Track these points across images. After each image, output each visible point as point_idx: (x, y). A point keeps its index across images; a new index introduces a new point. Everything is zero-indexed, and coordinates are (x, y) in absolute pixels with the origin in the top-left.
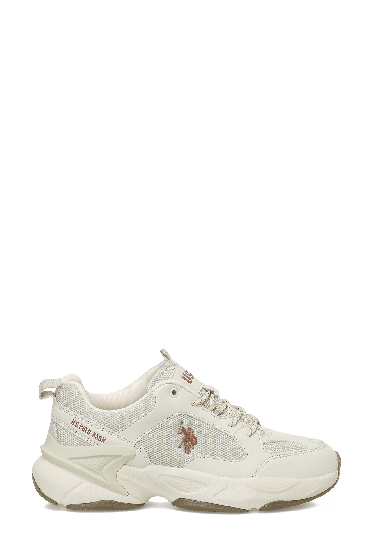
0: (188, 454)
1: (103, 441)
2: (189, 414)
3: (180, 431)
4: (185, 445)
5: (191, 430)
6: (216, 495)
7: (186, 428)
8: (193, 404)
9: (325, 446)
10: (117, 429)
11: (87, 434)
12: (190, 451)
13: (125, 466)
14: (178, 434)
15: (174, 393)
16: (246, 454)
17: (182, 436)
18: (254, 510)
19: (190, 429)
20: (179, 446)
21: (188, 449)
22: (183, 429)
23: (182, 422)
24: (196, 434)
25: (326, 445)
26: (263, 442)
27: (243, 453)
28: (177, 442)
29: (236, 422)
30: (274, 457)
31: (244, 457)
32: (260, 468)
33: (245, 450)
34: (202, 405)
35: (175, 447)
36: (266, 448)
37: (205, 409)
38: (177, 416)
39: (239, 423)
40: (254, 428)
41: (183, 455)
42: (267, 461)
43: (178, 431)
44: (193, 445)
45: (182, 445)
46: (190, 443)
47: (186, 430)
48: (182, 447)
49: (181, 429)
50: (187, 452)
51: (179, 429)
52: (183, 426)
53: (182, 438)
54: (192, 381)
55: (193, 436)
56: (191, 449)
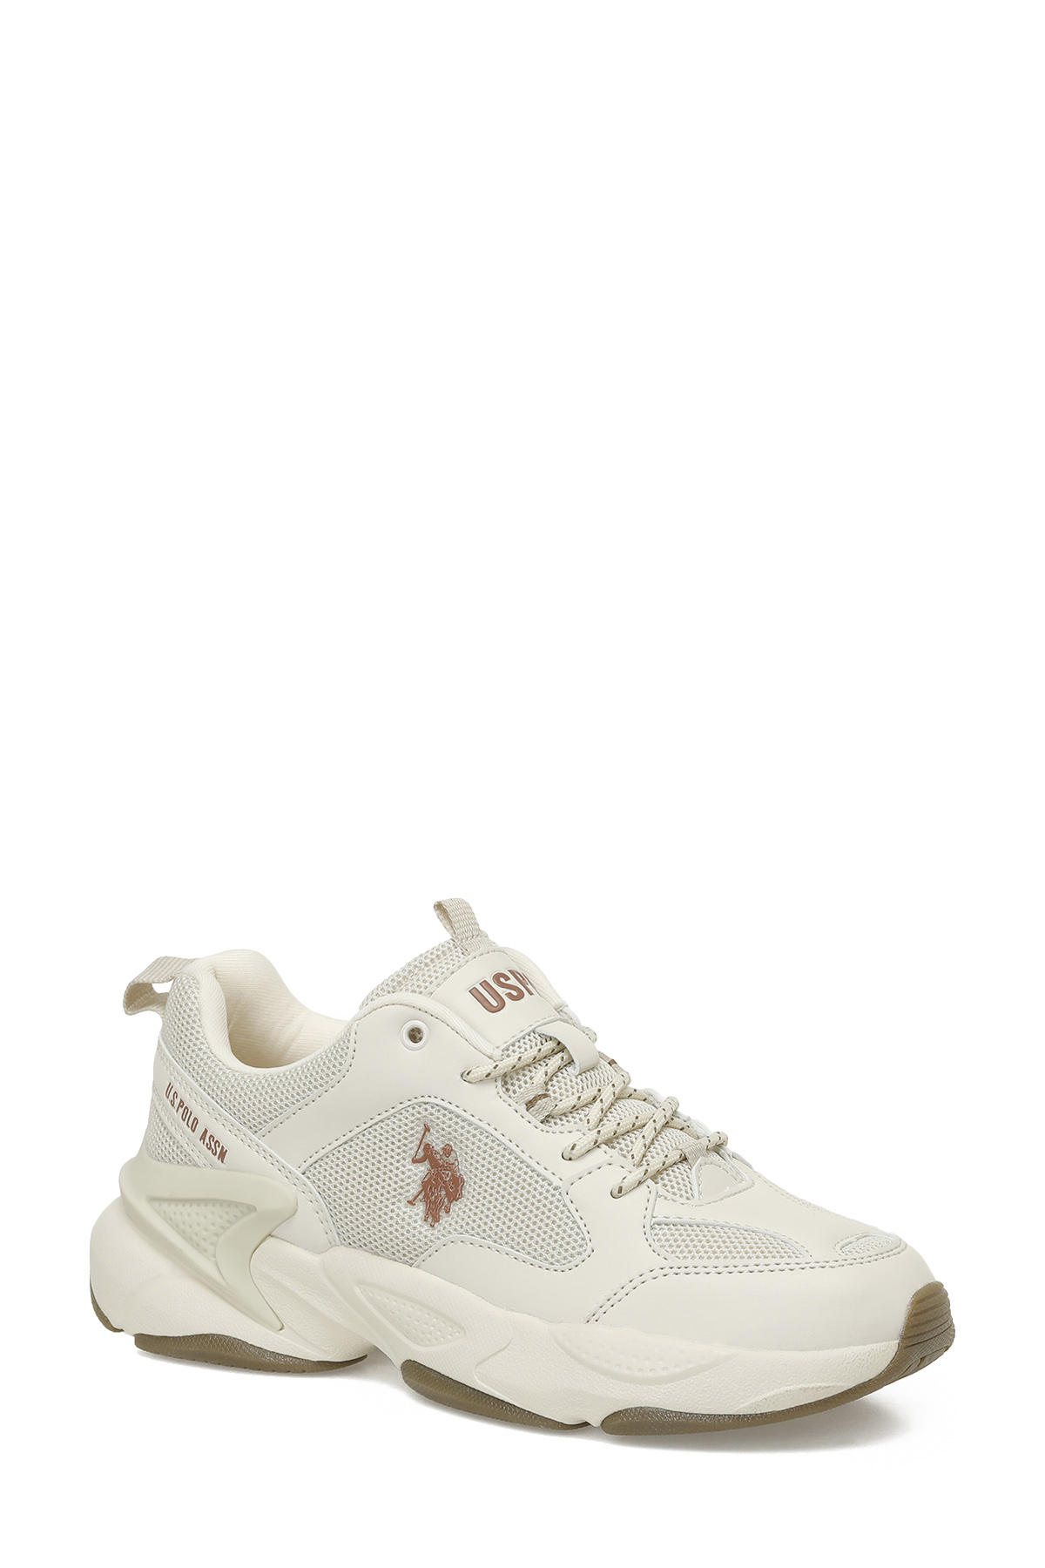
0: (432, 1226)
1: (222, 1155)
2: (448, 1106)
3: (421, 1154)
4: (427, 1199)
5: (453, 1154)
6: (481, 1362)
7: (438, 1147)
8: (465, 1075)
9: (899, 1249)
10: (257, 1124)
11: (189, 1130)
12: (436, 1219)
13: (270, 1240)
14: (414, 1161)
15: (415, 1035)
16: (589, 1251)
17: (422, 1170)
18: (581, 1427)
19: (448, 1150)
20: (411, 1198)
21: (433, 1213)
22: (428, 1148)
23: (427, 1129)
24: (463, 1169)
25: (902, 1246)
26: (654, 1220)
27: (581, 1246)
28: (408, 1184)
29: (587, 1148)
30: (666, 1271)
31: (580, 1258)
32: (615, 1298)
33: (587, 1237)
34: (499, 1083)
35: (399, 1201)
36: (655, 1238)
37: (505, 1096)
38: (414, 1108)
39: (599, 1152)
40: (638, 1173)
41: (419, 1229)
42: (642, 1279)
43: (413, 1152)
44: (450, 1202)
45: (421, 1197)
46: (443, 1193)
47: (437, 1153)
48: (417, 1203)
49: (422, 1147)
50: (430, 1220)
51: (416, 1148)
52: (428, 1139)
53: (423, 1175)
54: (502, 1005)
55: (452, 1175)
56: (442, 1213)
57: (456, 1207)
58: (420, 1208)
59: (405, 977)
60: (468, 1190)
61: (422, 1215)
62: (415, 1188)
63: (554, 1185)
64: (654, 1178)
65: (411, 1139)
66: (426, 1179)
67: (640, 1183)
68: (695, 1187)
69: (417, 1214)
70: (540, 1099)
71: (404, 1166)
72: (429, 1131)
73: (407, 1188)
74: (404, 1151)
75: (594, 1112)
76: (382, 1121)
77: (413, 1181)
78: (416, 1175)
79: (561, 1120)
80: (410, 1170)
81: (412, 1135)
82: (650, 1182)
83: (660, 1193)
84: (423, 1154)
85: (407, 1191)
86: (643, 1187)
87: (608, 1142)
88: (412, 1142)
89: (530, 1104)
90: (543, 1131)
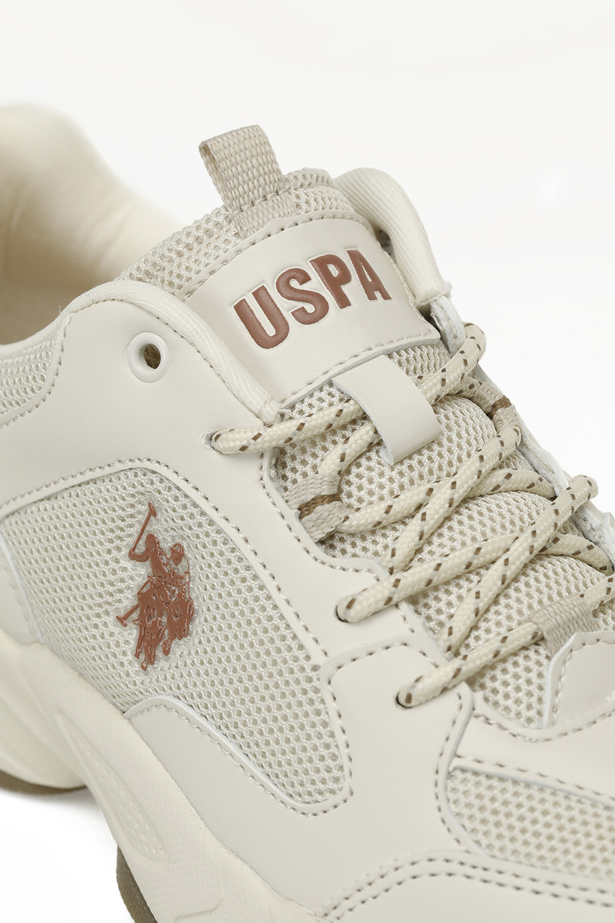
0: (145, 669)
2: (183, 485)
3: (141, 548)
4: (142, 621)
5: (184, 563)
7: (165, 544)
8: (213, 439)
12: (151, 659)
14: (132, 557)
15: (151, 356)
16: (345, 792)
17: (141, 573)
19: (178, 554)
20: (122, 614)
21: (148, 648)
22: (152, 540)
23: (153, 512)
24: (194, 592)
26: (456, 762)
27: (336, 780)
28: (121, 591)
29: (373, 609)
30: (454, 867)
31: (332, 799)
32: (368, 892)
33: (347, 765)
34: (266, 462)
35: (107, 613)
36: (452, 796)
37: (270, 486)
38: (136, 475)
39: (394, 616)
40: (446, 672)
41: (127, 667)
42: (414, 870)
43: (131, 541)
44: (173, 637)
45: (135, 616)
46: (164, 619)
47: (162, 553)
48: (130, 625)
49: (144, 537)
50: (142, 657)
51: (136, 536)
52: (155, 527)
53: (140, 581)
54: (282, 333)
55: (179, 595)
56: (159, 653)
57: (179, 648)
58: (132, 634)
59: (198, 239)
60: (198, 626)
61: (133, 644)
62: (128, 600)
63: (313, 661)
64: (472, 681)
65: (129, 521)
66: (145, 590)
67: (445, 690)
68: (547, 695)
69: (127, 642)
70: (322, 503)
71: (117, 561)
72: (155, 515)
73: (118, 596)
74: (120, 538)
75: (408, 536)
76: (94, 481)
77: (128, 588)
78: (131, 578)
79: (354, 545)
80: (124, 569)
81: (132, 516)
82: (464, 688)
83: (477, 712)
84: (145, 548)
85: (120, 601)
86: (450, 699)
87: (413, 600)
88: (131, 526)
89: (305, 509)
90: (316, 560)
